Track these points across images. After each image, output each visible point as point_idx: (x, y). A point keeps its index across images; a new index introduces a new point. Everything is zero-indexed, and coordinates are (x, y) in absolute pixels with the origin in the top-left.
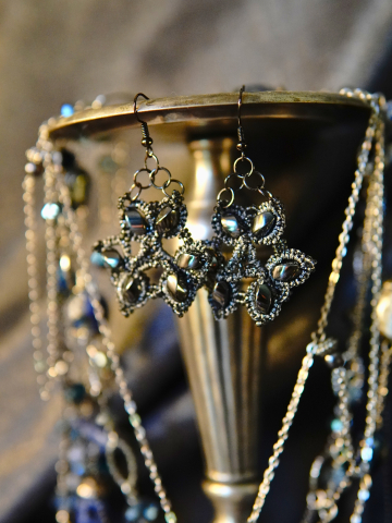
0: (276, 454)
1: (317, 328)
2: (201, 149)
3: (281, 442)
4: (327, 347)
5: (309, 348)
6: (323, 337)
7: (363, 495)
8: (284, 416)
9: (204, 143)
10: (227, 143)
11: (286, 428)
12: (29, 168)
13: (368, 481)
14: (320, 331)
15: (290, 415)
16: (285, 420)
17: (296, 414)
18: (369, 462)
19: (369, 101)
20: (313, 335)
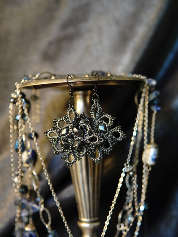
0: (112, 210)
1: (126, 162)
2: (79, 95)
3: (113, 205)
4: (130, 169)
5: (123, 170)
6: (128, 166)
7: (139, 224)
8: (114, 195)
9: (80, 92)
10: (89, 92)
11: (115, 200)
12: (12, 100)
13: (141, 218)
14: (128, 163)
15: (117, 195)
16: (115, 197)
17: (119, 194)
18: (143, 211)
19: (144, 79)
20: (125, 165)
